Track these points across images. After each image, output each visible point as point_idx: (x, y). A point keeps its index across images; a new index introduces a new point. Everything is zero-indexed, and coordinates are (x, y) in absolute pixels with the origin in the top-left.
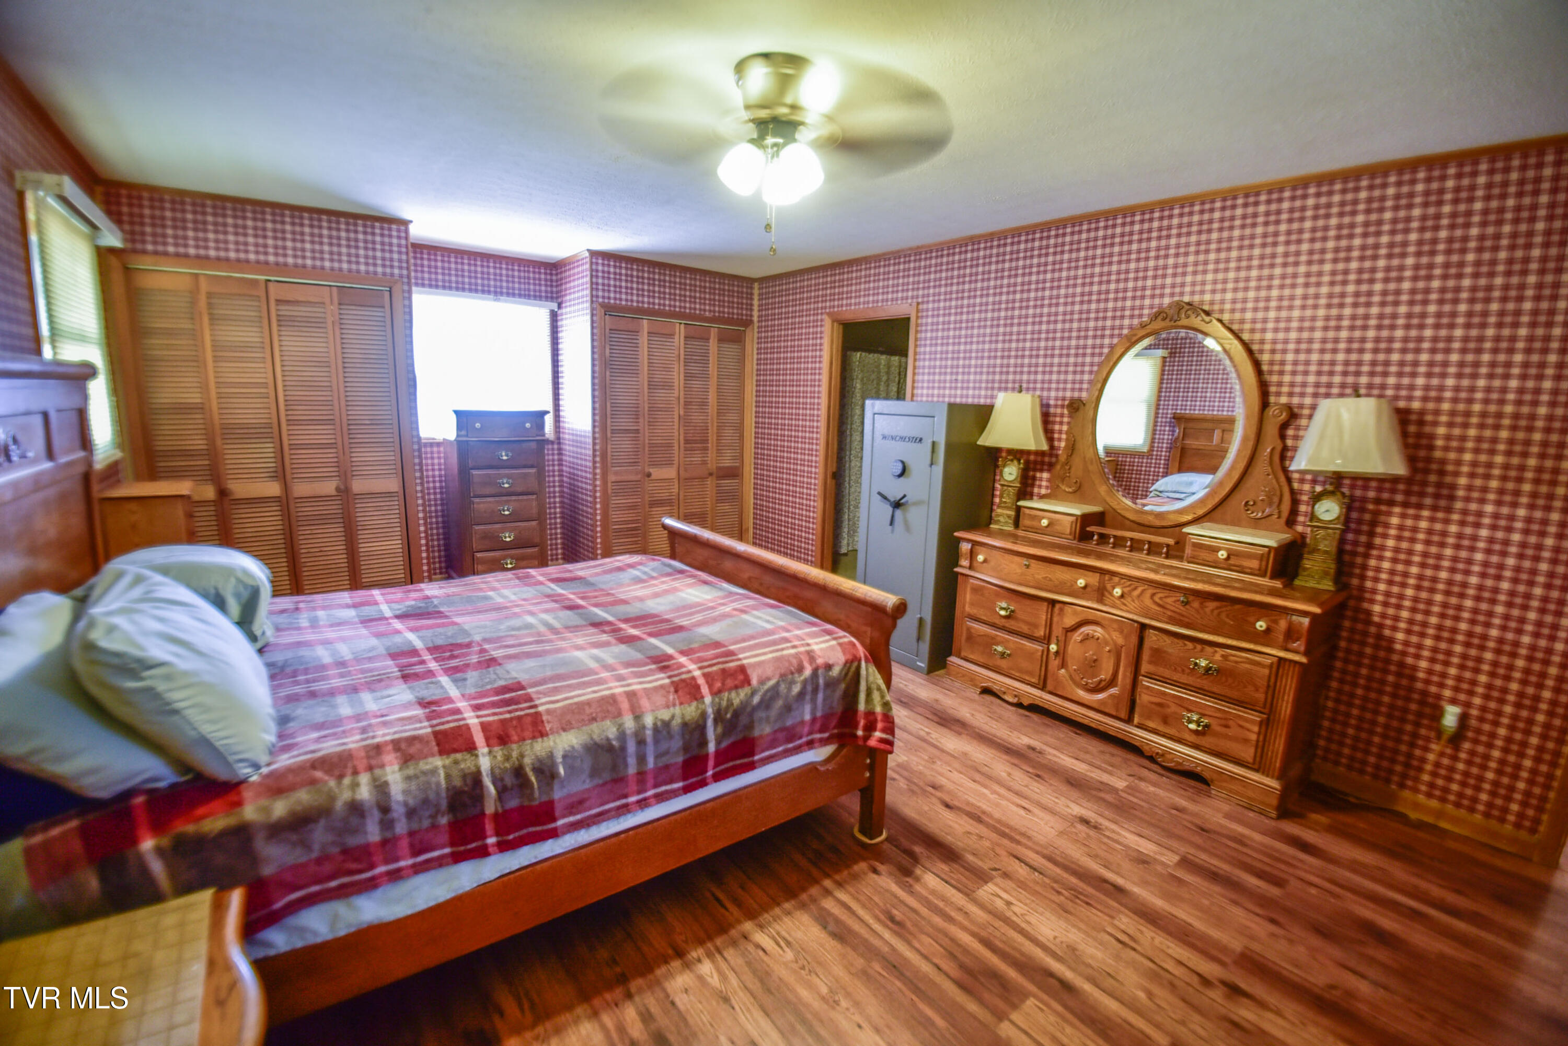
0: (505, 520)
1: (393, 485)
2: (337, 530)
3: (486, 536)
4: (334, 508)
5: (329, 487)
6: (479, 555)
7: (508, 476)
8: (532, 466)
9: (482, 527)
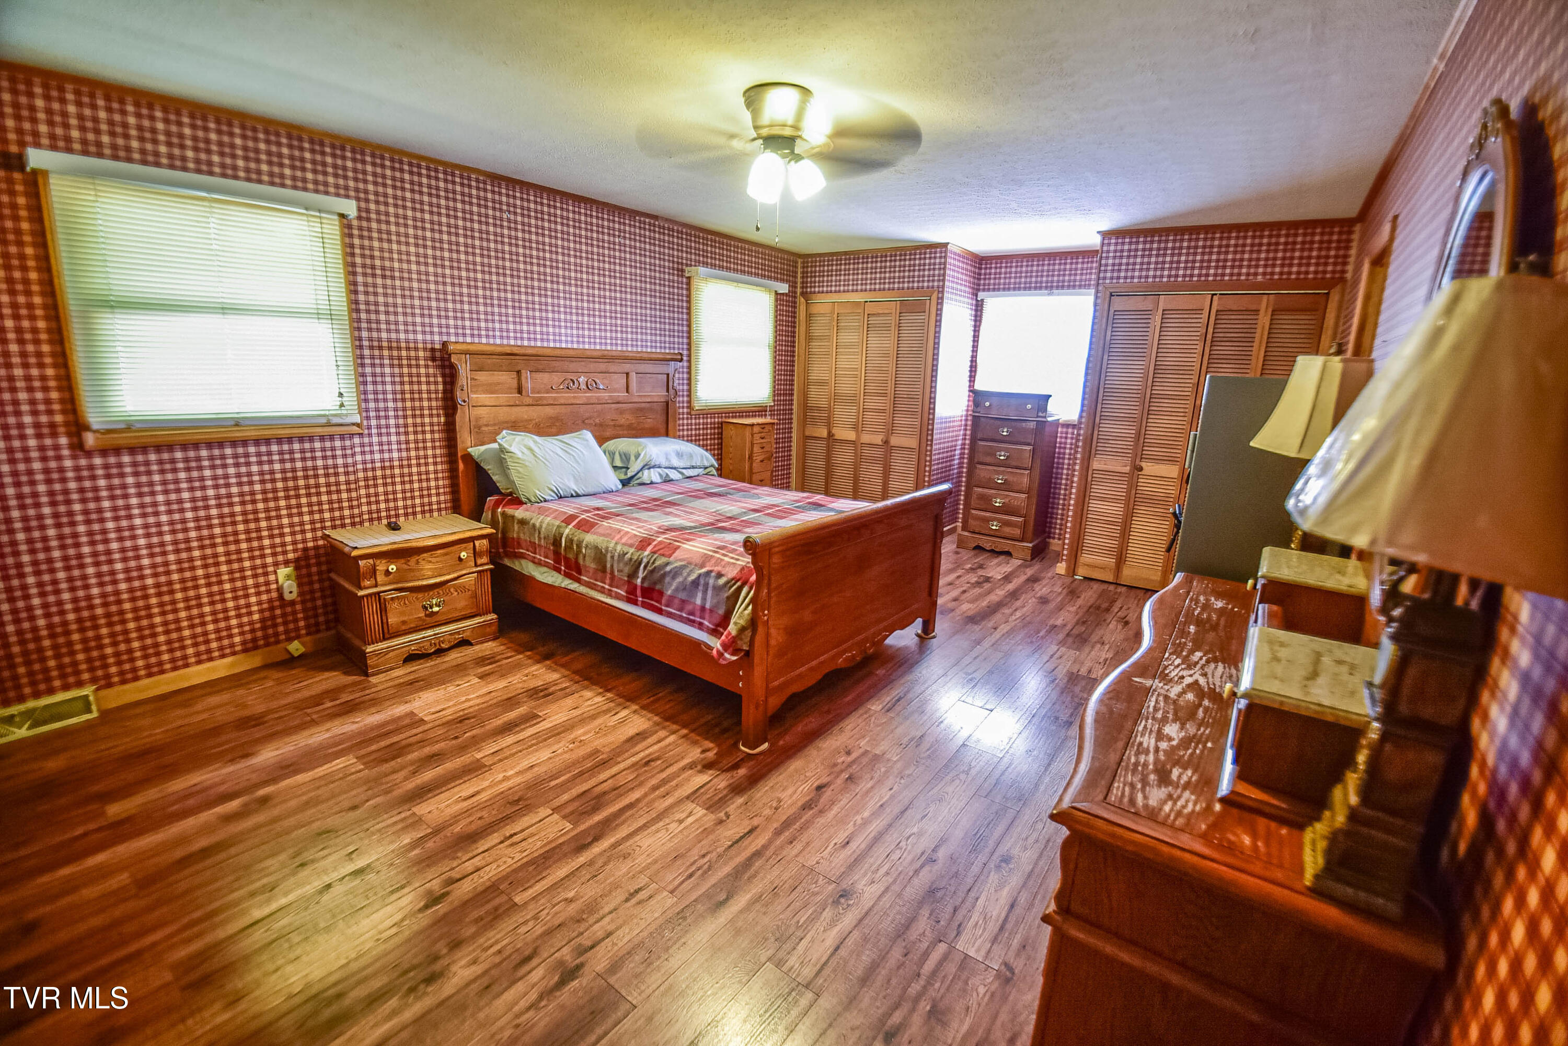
0: (998, 487)
1: (913, 443)
2: (879, 468)
3: (982, 497)
4: (879, 453)
5: (878, 439)
6: (973, 512)
7: (1006, 450)
8: (1029, 444)
9: (980, 490)
